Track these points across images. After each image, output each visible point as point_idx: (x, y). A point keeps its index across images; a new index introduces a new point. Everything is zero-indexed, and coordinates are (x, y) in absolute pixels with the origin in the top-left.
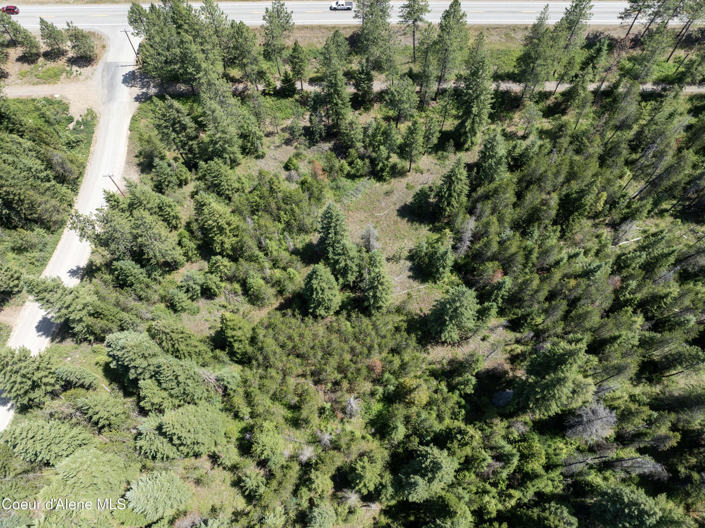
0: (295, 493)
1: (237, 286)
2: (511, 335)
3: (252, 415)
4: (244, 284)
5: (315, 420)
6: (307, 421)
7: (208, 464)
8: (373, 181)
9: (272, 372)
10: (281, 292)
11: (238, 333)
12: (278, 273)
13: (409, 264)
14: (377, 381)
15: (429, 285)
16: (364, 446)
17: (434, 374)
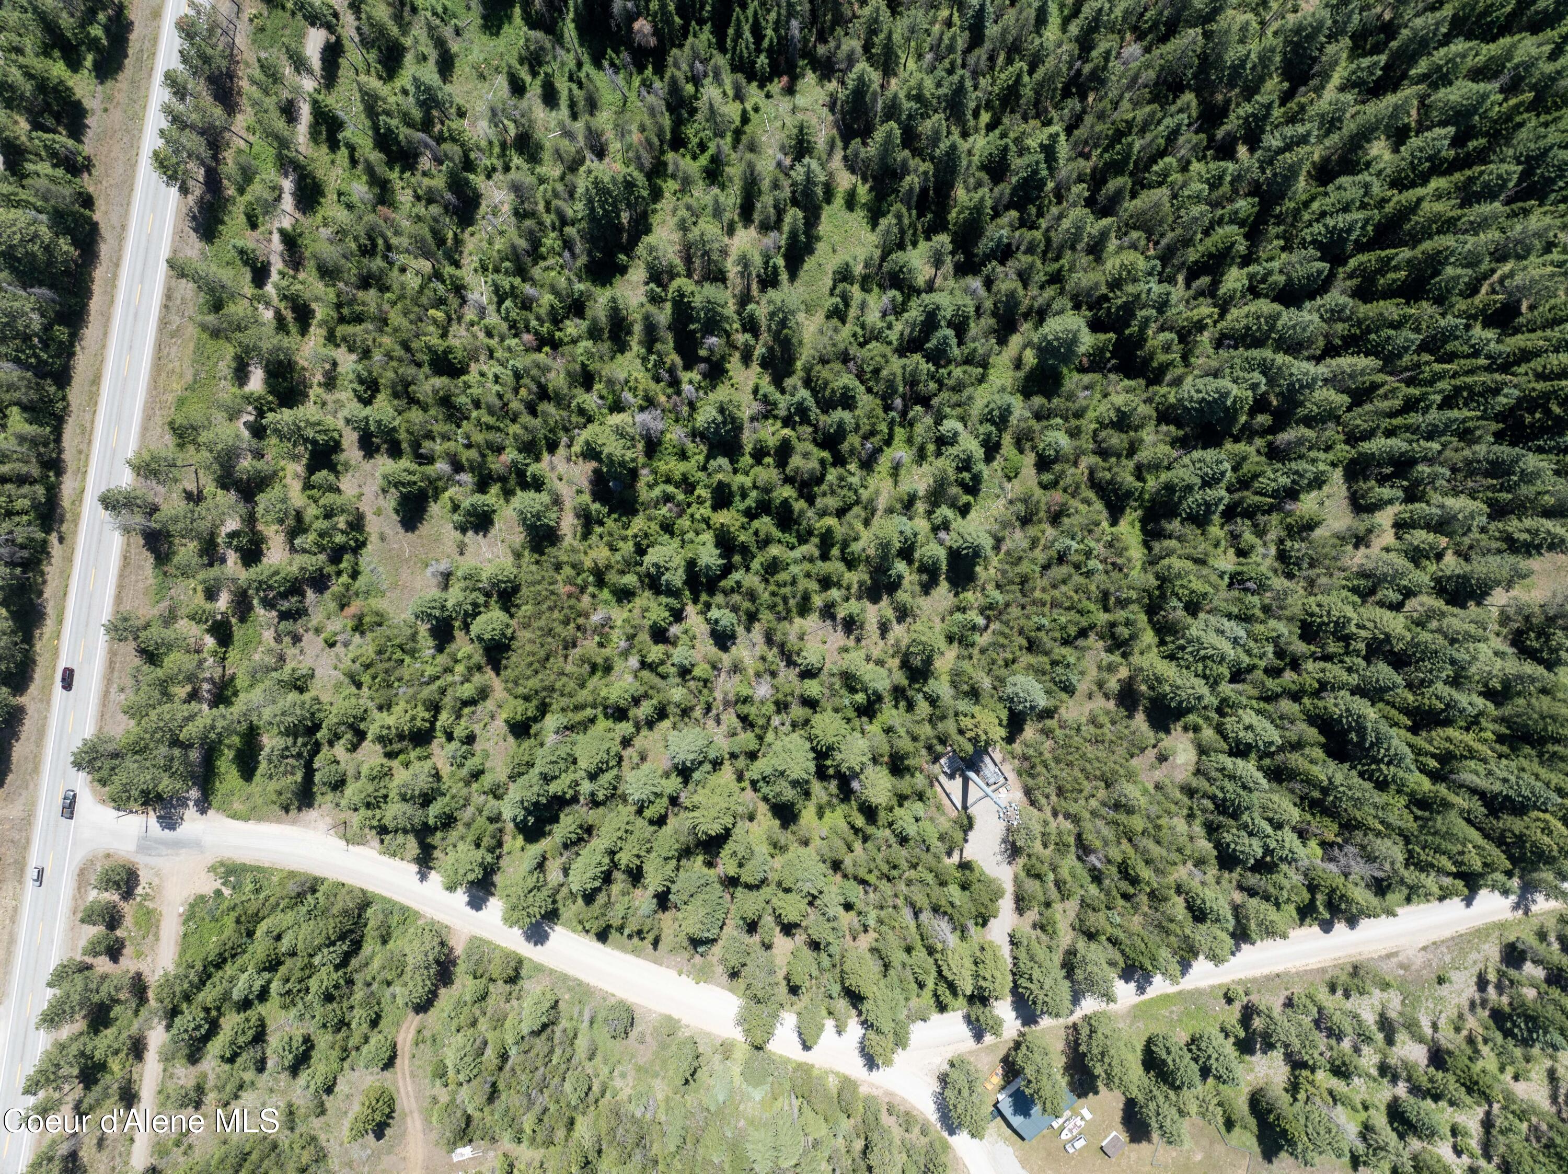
0: (663, 677)
1: (466, 711)
2: (562, 451)
3: (594, 706)
4: (466, 703)
5: (607, 652)
6: (607, 659)
7: (630, 750)
8: (363, 551)
9: (558, 685)
10: (479, 668)
11: (520, 710)
12: (460, 669)
13: (470, 533)
14: (583, 590)
15: (496, 518)
16: (637, 612)
17: (586, 536)
